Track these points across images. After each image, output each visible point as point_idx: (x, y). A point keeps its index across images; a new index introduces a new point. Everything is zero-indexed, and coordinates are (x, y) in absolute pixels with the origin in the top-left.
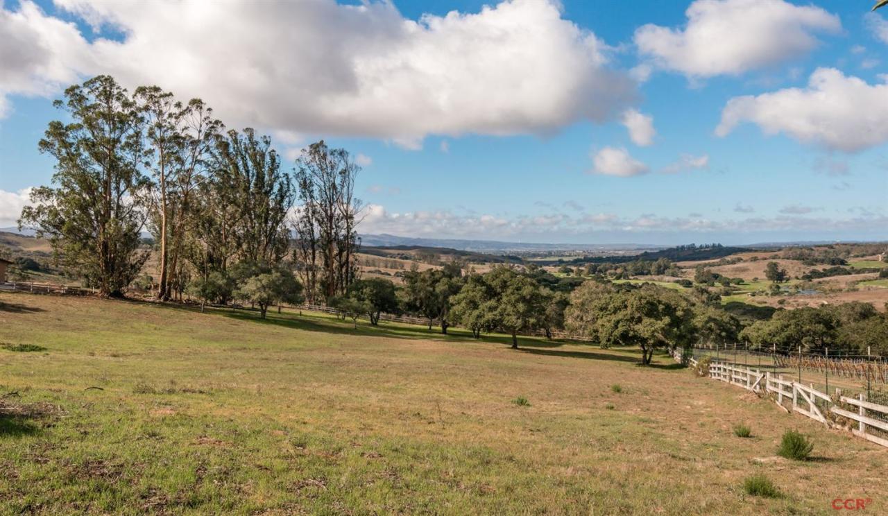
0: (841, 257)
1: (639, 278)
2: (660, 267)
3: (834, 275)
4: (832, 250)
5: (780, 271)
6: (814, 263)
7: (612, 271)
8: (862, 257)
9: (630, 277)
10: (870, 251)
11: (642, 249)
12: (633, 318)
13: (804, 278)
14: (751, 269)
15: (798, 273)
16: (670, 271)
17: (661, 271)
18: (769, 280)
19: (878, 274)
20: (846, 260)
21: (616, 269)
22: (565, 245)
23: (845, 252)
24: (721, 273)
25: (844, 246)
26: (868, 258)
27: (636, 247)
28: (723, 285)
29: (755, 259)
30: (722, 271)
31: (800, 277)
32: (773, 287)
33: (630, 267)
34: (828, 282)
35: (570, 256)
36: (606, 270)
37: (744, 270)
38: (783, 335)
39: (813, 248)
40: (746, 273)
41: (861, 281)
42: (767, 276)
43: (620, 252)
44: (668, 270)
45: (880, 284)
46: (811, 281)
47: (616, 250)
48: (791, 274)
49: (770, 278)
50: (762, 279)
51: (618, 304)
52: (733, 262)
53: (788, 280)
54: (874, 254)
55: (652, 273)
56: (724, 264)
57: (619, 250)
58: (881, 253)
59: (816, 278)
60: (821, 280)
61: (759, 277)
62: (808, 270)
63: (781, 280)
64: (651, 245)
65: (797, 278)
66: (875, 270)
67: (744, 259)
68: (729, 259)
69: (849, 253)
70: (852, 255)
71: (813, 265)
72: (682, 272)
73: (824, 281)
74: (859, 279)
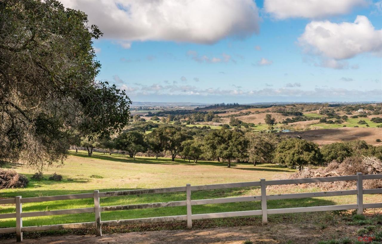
0: (299, 111)
1: (200, 123)
2: (209, 116)
3: (298, 121)
4: (295, 107)
5: (272, 119)
6: (288, 115)
7: (183, 119)
8: (310, 111)
9: (195, 123)
10: (313, 109)
11: (195, 106)
12: (299, 152)
13: (283, 123)
14: (257, 118)
15: (280, 120)
16: (215, 119)
17: (210, 119)
18: (267, 124)
19: (319, 121)
20: (302, 113)
21: (185, 118)
22: (149, 103)
23: (301, 108)
24: (242, 120)
25: (300, 105)
26: (312, 112)
27: (191, 104)
28: (245, 127)
29: (258, 112)
30: (242, 119)
31: (281, 122)
32: (270, 128)
33: (192, 117)
34: (296, 125)
35: (153, 109)
36: (179, 119)
37: (253, 118)
38: (330, 156)
39: (286, 106)
40: (255, 120)
41: (311, 124)
42: (265, 122)
43: (182, 107)
44: (214, 118)
45: (321, 126)
46: (287, 124)
47: (179, 106)
48: (277, 120)
49: (268, 123)
50: (263, 124)
51: (290, 145)
52: (246, 114)
53: (276, 124)
54: (315, 110)
55: (205, 120)
56: (242, 115)
57: (181, 106)
58: (318, 109)
59: (290, 123)
60: (292, 124)
61: (262, 122)
62: (285, 118)
63: (273, 124)
64: (198, 103)
65: (280, 123)
66: (317, 119)
67: (252, 112)
68: (245, 112)
69: (303, 109)
70: (305, 110)
71: (287, 115)
72: (221, 120)
73: (294, 124)
74: (310, 123)
